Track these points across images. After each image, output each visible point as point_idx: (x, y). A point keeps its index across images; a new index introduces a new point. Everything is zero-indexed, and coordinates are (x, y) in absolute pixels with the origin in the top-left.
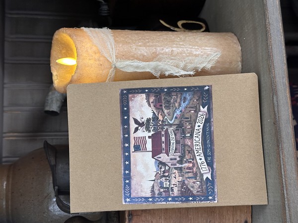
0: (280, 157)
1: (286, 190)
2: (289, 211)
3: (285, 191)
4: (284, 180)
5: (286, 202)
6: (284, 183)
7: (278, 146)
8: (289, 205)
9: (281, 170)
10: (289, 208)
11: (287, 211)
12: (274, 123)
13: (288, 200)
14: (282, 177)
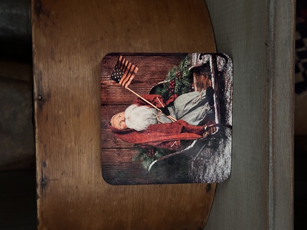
0: (269, 97)
1: (273, 148)
2: (274, 177)
3: (271, 148)
4: (271, 132)
5: (271, 165)
6: (271, 137)
7: (268, 81)
8: (274, 169)
9: (268, 117)
10: (274, 173)
11: (271, 178)
12: (266, 44)
13: (274, 162)
14: (268, 128)
